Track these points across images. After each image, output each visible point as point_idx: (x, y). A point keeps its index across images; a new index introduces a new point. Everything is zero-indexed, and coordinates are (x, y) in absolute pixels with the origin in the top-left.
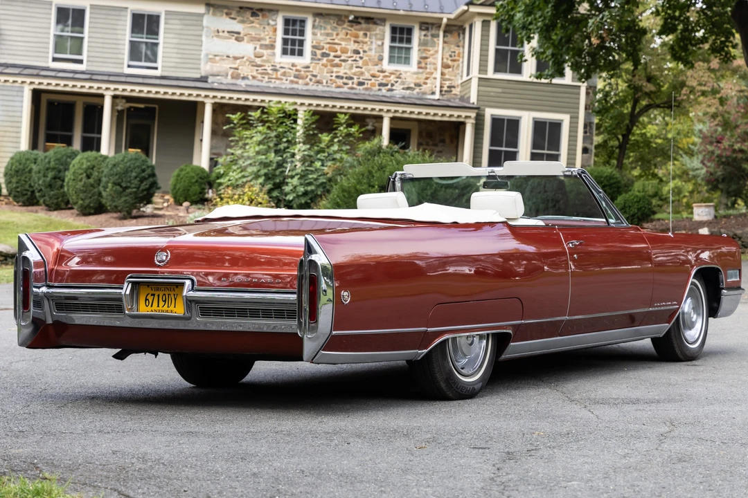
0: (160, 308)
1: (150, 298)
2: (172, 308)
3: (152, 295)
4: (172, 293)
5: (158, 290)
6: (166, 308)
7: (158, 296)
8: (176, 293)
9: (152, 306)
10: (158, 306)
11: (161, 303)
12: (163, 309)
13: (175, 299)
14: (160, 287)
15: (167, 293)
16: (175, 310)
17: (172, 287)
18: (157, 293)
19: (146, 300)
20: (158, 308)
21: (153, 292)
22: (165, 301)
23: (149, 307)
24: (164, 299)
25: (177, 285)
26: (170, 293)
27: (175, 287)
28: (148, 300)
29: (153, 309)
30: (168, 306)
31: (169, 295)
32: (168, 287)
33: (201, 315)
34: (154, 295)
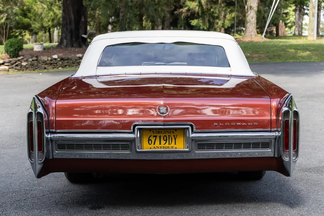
0: (162, 145)
1: (153, 139)
2: (173, 145)
3: (154, 136)
4: (172, 135)
5: (158, 133)
6: (167, 145)
7: (160, 137)
8: (175, 134)
9: (154, 144)
10: (160, 144)
11: (163, 142)
12: (164, 146)
13: (175, 139)
14: (160, 131)
15: (167, 135)
16: (175, 146)
17: (172, 131)
18: (158, 135)
19: (149, 140)
20: (160, 145)
21: (155, 134)
22: (166, 141)
23: (152, 146)
24: (165, 139)
25: (176, 129)
26: (169, 134)
27: (174, 131)
28: (151, 140)
29: (155, 146)
30: (169, 144)
31: (169, 136)
32: (168, 130)
33: (198, 149)
34: (156, 137)
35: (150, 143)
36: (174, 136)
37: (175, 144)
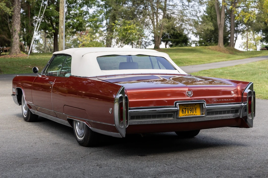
0: (189, 114)
1: (184, 110)
2: (195, 113)
3: (185, 109)
4: (194, 107)
5: (187, 106)
7: (188, 109)
8: (195, 107)
9: (185, 113)
10: (188, 113)
11: (190, 112)
12: (190, 114)
13: (196, 110)
14: (188, 105)
15: (191, 107)
16: (196, 114)
17: (194, 105)
18: (187, 108)
19: (182, 111)
20: (188, 114)
21: (185, 108)
22: (191, 111)
23: (184, 114)
24: (191, 110)
25: (196, 104)
26: (193, 107)
27: (195, 105)
28: (183, 111)
29: (186, 114)
30: (193, 113)
31: (192, 108)
32: (192, 105)
33: (207, 115)
34: (186, 109)
35: (183, 113)
36: (195, 108)
37: (196, 113)
